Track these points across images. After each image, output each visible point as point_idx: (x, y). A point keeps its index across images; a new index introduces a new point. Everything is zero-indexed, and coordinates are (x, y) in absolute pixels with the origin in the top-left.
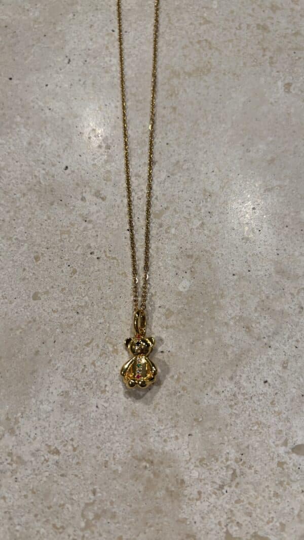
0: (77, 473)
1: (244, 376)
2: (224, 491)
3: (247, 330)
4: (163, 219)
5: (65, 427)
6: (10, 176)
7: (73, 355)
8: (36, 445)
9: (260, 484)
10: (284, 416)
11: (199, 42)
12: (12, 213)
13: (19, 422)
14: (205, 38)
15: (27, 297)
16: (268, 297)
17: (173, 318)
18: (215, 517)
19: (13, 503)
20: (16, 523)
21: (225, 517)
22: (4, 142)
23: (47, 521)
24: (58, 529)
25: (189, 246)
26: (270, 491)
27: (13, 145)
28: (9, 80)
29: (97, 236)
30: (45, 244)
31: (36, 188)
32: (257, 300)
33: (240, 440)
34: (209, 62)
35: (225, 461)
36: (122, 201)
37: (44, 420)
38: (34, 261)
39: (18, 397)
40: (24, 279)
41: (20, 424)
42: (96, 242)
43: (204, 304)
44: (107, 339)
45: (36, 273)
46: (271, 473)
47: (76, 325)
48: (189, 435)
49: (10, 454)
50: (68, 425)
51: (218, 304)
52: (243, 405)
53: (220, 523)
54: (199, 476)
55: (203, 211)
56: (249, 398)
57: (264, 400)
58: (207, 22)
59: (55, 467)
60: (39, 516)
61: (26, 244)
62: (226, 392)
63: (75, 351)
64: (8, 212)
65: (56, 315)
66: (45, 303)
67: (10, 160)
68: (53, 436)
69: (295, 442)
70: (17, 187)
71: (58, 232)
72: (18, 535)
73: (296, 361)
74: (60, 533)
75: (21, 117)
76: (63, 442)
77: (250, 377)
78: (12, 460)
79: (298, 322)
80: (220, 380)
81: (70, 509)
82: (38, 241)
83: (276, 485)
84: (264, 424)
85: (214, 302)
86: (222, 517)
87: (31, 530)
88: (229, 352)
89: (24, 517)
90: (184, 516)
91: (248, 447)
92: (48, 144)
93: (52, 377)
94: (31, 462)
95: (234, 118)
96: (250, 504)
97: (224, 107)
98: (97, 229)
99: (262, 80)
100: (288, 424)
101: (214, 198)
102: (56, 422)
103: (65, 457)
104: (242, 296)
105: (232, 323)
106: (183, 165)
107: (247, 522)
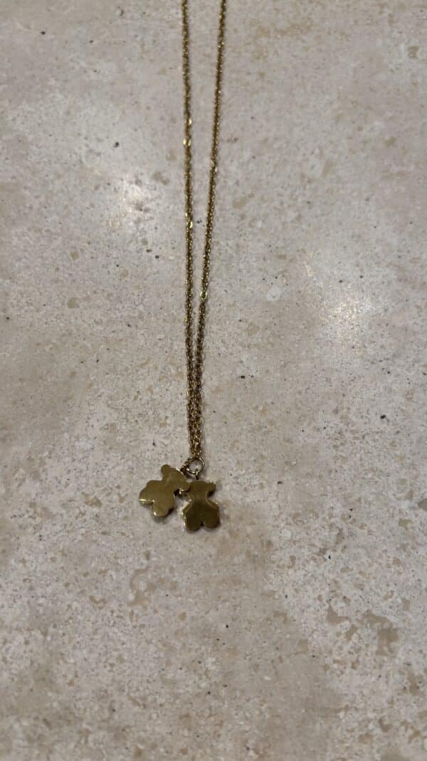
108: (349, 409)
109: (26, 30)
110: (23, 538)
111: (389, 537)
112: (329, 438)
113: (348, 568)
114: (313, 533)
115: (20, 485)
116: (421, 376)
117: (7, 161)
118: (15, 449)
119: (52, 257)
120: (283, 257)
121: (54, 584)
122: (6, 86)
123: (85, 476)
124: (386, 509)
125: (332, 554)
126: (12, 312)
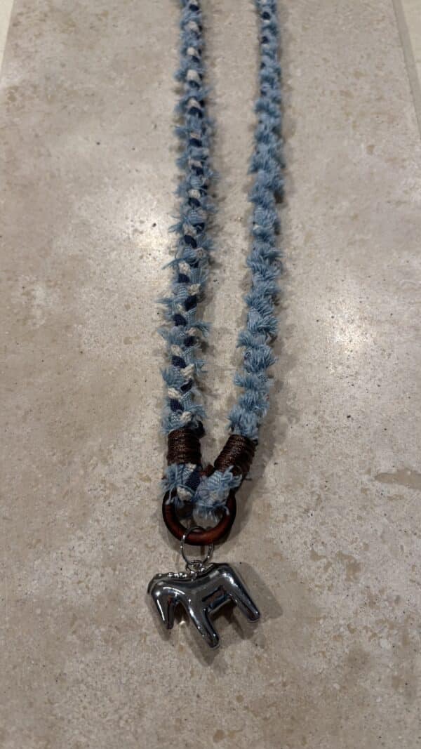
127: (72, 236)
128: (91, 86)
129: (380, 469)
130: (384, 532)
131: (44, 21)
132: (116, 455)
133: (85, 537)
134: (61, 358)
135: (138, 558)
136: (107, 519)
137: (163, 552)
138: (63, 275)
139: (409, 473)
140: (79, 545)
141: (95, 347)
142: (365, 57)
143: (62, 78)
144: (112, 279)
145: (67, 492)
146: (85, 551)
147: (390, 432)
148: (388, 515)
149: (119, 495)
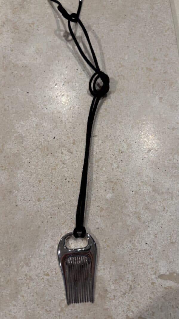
0: (57, 285)
1: (136, 240)
2: (126, 296)
3: (138, 218)
4: (99, 163)
5: (52, 263)
6: (27, 141)
7: (57, 228)
8: (39, 271)
9: (143, 293)
10: (155, 260)
11: (118, 76)
12: (28, 159)
13: (30, 260)
14: (121, 74)
15: (35, 200)
16: (148, 203)
17: (103, 212)
18: (121, 308)
19: (27, 299)
20: (28, 308)
21: (126, 308)
22: (25, 124)
23: (43, 308)
24: (48, 311)
25: (111, 177)
26: (148, 296)
27: (29, 126)
28: (27, 93)
29: (68, 171)
30: (44, 174)
31: (40, 148)
32: (143, 204)
33: (134, 271)
34: (123, 86)
35: (126, 281)
36: (80, 154)
37: (42, 259)
38: (39, 182)
39: (30, 248)
40: (34, 191)
41: (31, 261)
42: (68, 173)
43: (118, 205)
44: (72, 221)
45: (39, 188)
46: (148, 287)
47: (58, 214)
48: (110, 268)
49: (26, 275)
50: (54, 262)
51: (125, 205)
52: (135, 254)
53: (123, 311)
54: (114, 288)
55: (118, 160)
56: (138, 251)
57: (145, 253)
58: (122, 66)
59: (47, 282)
60: (39, 305)
61: (35, 174)
62: (128, 248)
63: (57, 227)
64: (27, 159)
65: (48, 209)
66: (43, 203)
67: (27, 133)
68: (46, 267)
69: (160, 273)
70: (31, 147)
71: (50, 169)
72: (29, 314)
73: (161, 234)
74: (49, 314)
75: (33, 112)
76: (51, 270)
77: (139, 241)
78: (27, 278)
79: (163, 215)
80: (125, 242)
81: (54, 302)
82: (41, 173)
83: (151, 293)
84: (145, 264)
85: (123, 205)
86: (124, 308)
87: (35, 312)
88: (129, 229)
89: (32, 306)
90: (107, 307)
91: (137, 275)
92: (46, 126)
93: (46, 239)
94: (36, 279)
95: (134, 114)
96: (138, 302)
97: (130, 109)
98: (68, 168)
99: (148, 95)
100: (157, 264)
101: (123, 154)
102: (48, 260)
103: (52, 277)
104: (136, 202)
105: (131, 215)
106: (109, 138)
107: (136, 311)
108: (135, 240)
109: (22, 91)
110: (23, 288)
111: (148, 289)
112: (128, 251)
113: (133, 300)
114: (122, 287)
115: (22, 268)
116: (160, 228)
117: (16, 144)
118: (20, 254)
119: (32, 182)
120: (112, 182)
121: (34, 305)
122: (15, 114)
123: (44, 265)
124: (147, 278)
125: (128, 295)
126: (19, 203)
127: (14, 143)
128: (25, 62)
129: (161, 272)
130: (162, 306)
131: (3, 26)
132: (33, 261)
133: (16, 305)
134: (7, 208)
135: (42, 317)
136: (27, 295)
137: (54, 314)
138: (9, 164)
139: (175, 274)
140: (14, 309)
141: (23, 203)
142: (159, 50)
143: (12, 57)
144: (33, 166)
145: (9, 280)
146: (16, 312)
147: (166, 252)
148: (164, 297)
149: (34, 283)
